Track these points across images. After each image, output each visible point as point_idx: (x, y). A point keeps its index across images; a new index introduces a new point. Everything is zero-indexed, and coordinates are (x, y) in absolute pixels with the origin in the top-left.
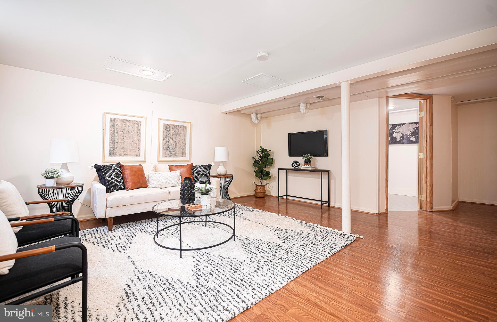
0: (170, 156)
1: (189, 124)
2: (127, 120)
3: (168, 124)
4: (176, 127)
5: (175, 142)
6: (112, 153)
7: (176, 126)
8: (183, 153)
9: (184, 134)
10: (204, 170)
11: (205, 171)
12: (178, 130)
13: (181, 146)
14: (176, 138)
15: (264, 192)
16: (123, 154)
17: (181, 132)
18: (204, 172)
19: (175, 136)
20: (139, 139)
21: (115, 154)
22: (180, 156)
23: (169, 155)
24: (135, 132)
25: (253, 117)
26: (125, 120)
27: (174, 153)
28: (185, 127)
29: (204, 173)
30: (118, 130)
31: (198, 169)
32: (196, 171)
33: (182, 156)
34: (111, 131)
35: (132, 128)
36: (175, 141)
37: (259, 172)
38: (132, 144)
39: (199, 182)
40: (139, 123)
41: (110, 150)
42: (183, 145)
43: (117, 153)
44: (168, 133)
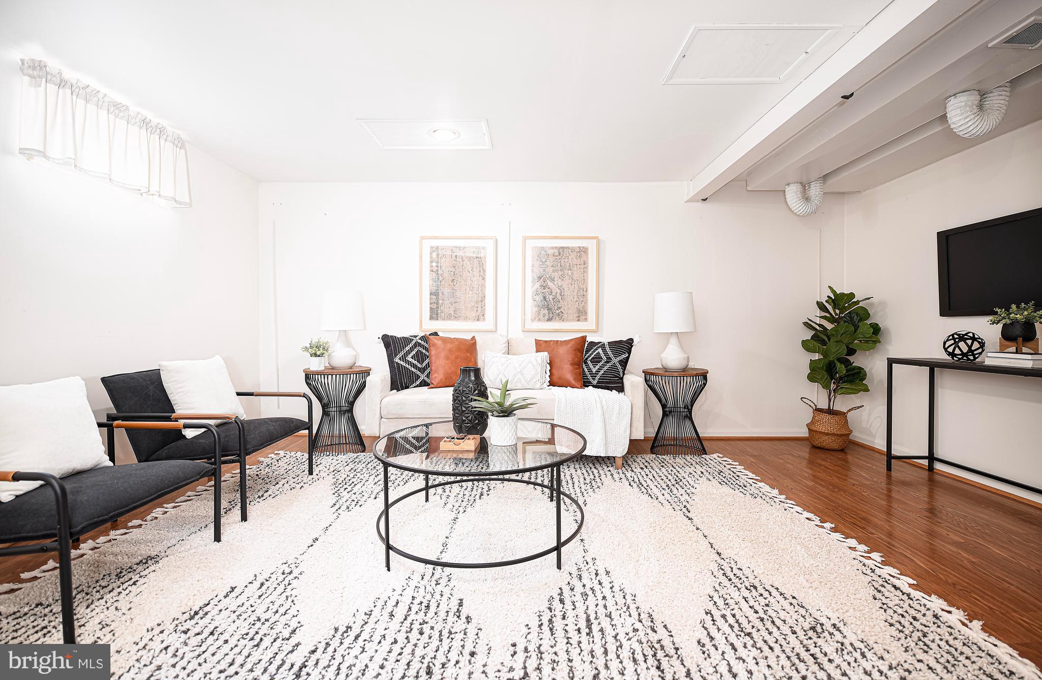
0: (549, 320)
1: (595, 241)
2: (459, 248)
3: (543, 248)
4: (563, 251)
5: (560, 288)
6: (434, 315)
7: (561, 250)
8: (579, 311)
9: (582, 266)
10: (610, 353)
11: (611, 355)
12: (566, 260)
13: (576, 297)
14: (562, 277)
15: (847, 435)
16: (453, 315)
17: (575, 262)
18: (609, 360)
19: (560, 273)
20: (483, 285)
21: (439, 315)
22: (572, 320)
23: (547, 317)
24: (474, 269)
25: (792, 194)
26: (456, 247)
27: (557, 312)
28: (583, 251)
29: (607, 362)
30: (443, 268)
31: (597, 352)
32: (593, 356)
33: (579, 320)
34: (432, 271)
35: (469, 263)
36: (560, 285)
37: (822, 368)
38: (470, 296)
39: (595, 382)
40: (482, 250)
41: (431, 309)
42: (579, 294)
43: (443, 315)
44: (544, 266)
